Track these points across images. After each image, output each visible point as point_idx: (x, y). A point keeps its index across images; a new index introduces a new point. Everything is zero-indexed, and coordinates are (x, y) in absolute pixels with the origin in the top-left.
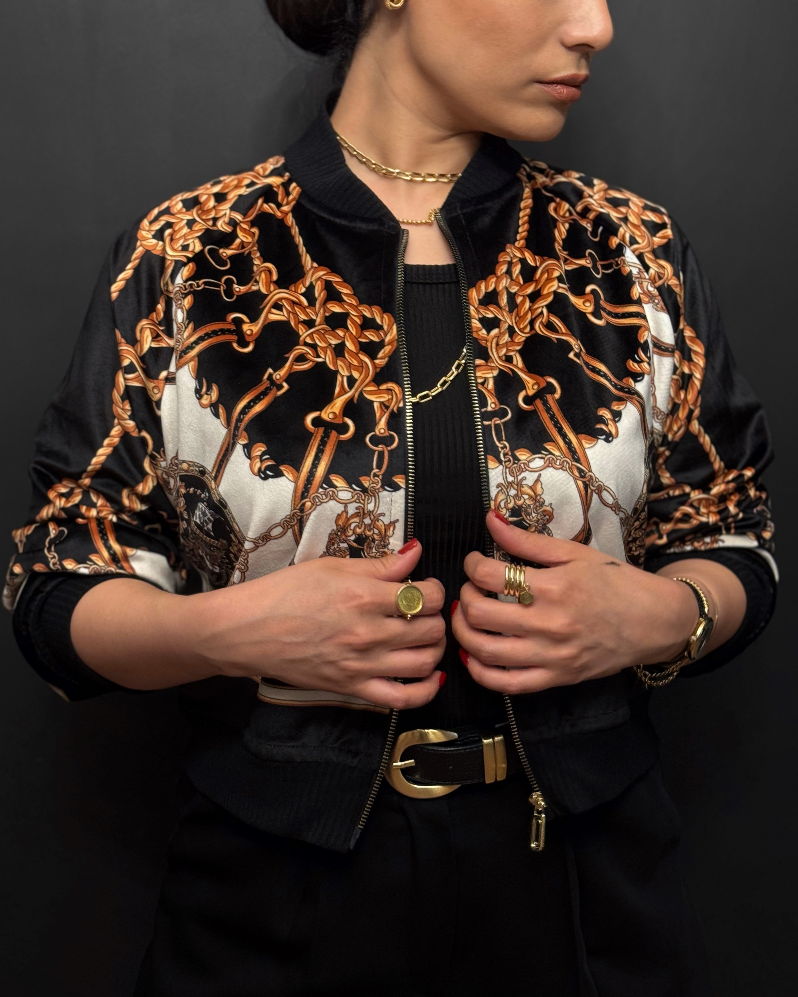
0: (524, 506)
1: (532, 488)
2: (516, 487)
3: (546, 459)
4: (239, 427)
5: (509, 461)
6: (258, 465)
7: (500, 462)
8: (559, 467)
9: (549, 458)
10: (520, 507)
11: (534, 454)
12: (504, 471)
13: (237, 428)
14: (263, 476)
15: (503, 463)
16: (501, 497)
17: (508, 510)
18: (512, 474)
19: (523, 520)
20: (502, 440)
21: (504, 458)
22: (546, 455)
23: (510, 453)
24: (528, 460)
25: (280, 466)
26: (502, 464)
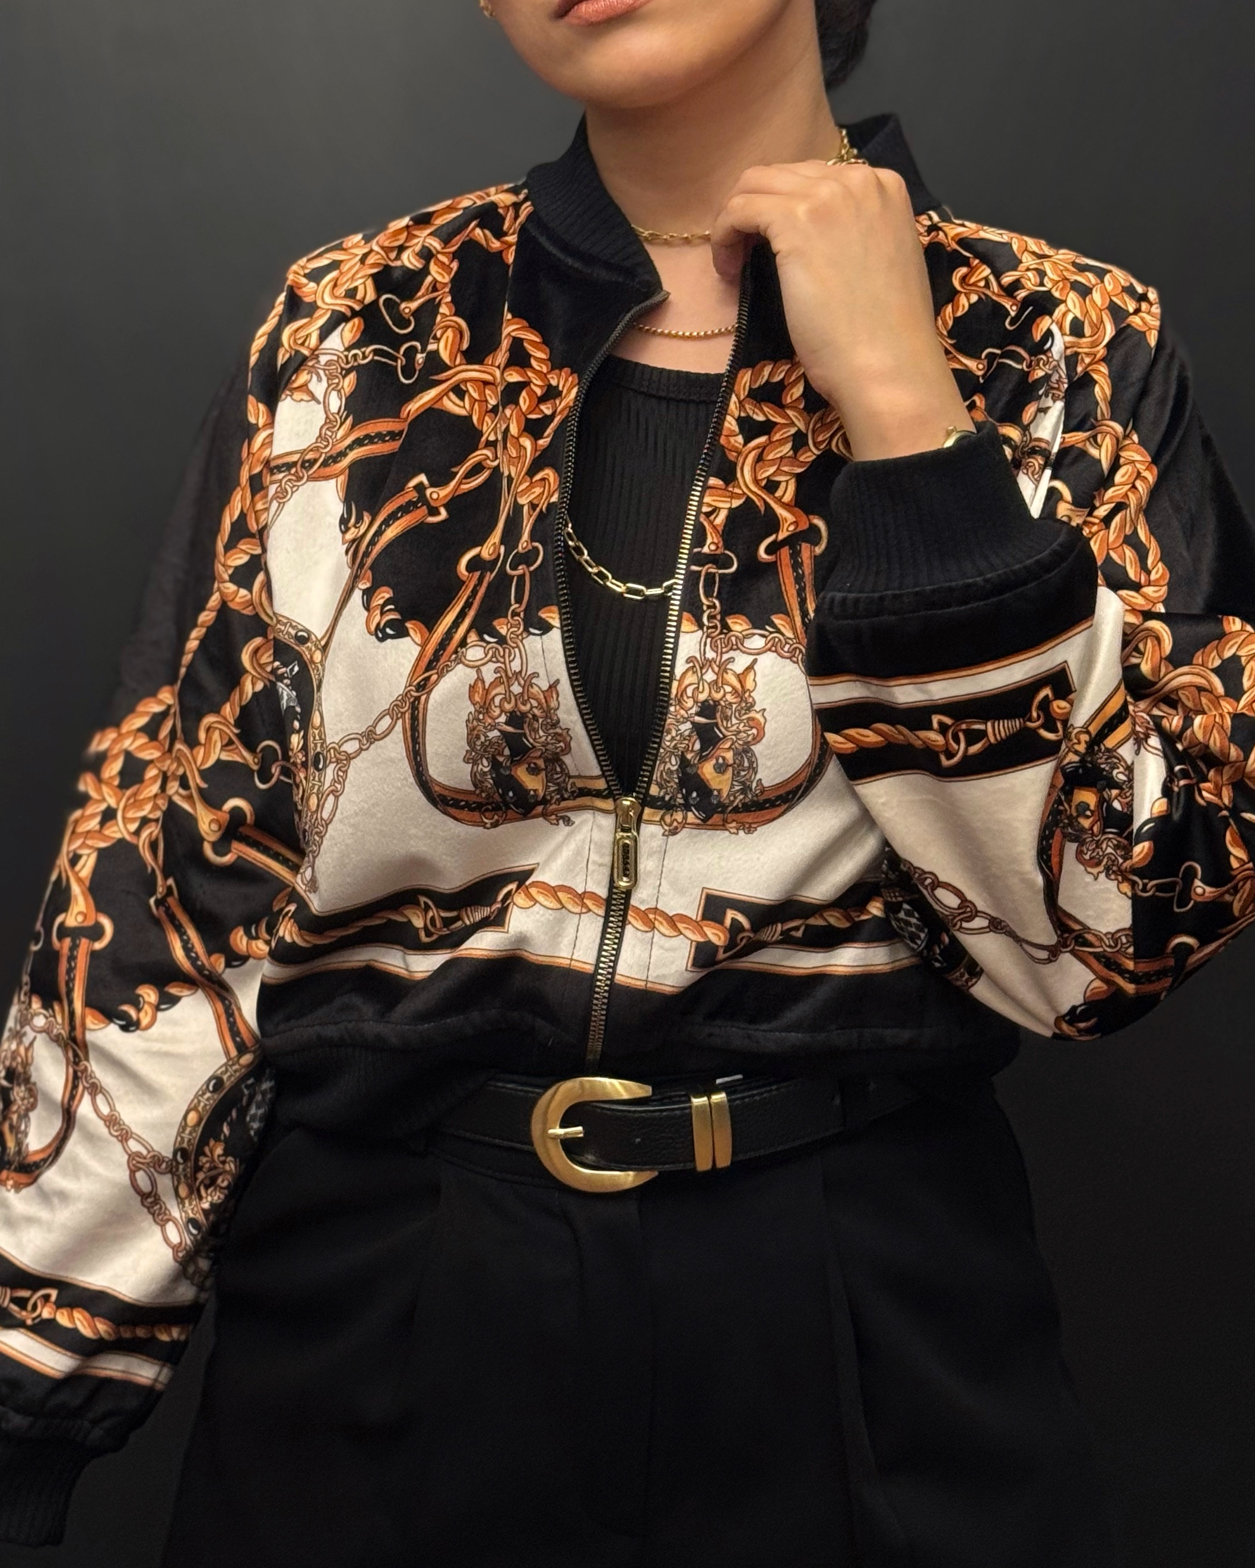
0: (723, 703)
1: (741, 677)
2: (716, 669)
3: (769, 638)
4: (364, 565)
5: (715, 627)
6: (377, 619)
7: (701, 626)
8: (787, 655)
9: (775, 637)
10: (717, 703)
11: (755, 627)
12: (704, 640)
13: (361, 565)
14: (380, 635)
15: (705, 629)
16: (691, 678)
17: (696, 702)
18: (715, 649)
19: (716, 724)
20: (712, 596)
21: (708, 621)
22: (771, 633)
23: (719, 617)
24: (744, 633)
25: (406, 621)
26: (703, 629)
